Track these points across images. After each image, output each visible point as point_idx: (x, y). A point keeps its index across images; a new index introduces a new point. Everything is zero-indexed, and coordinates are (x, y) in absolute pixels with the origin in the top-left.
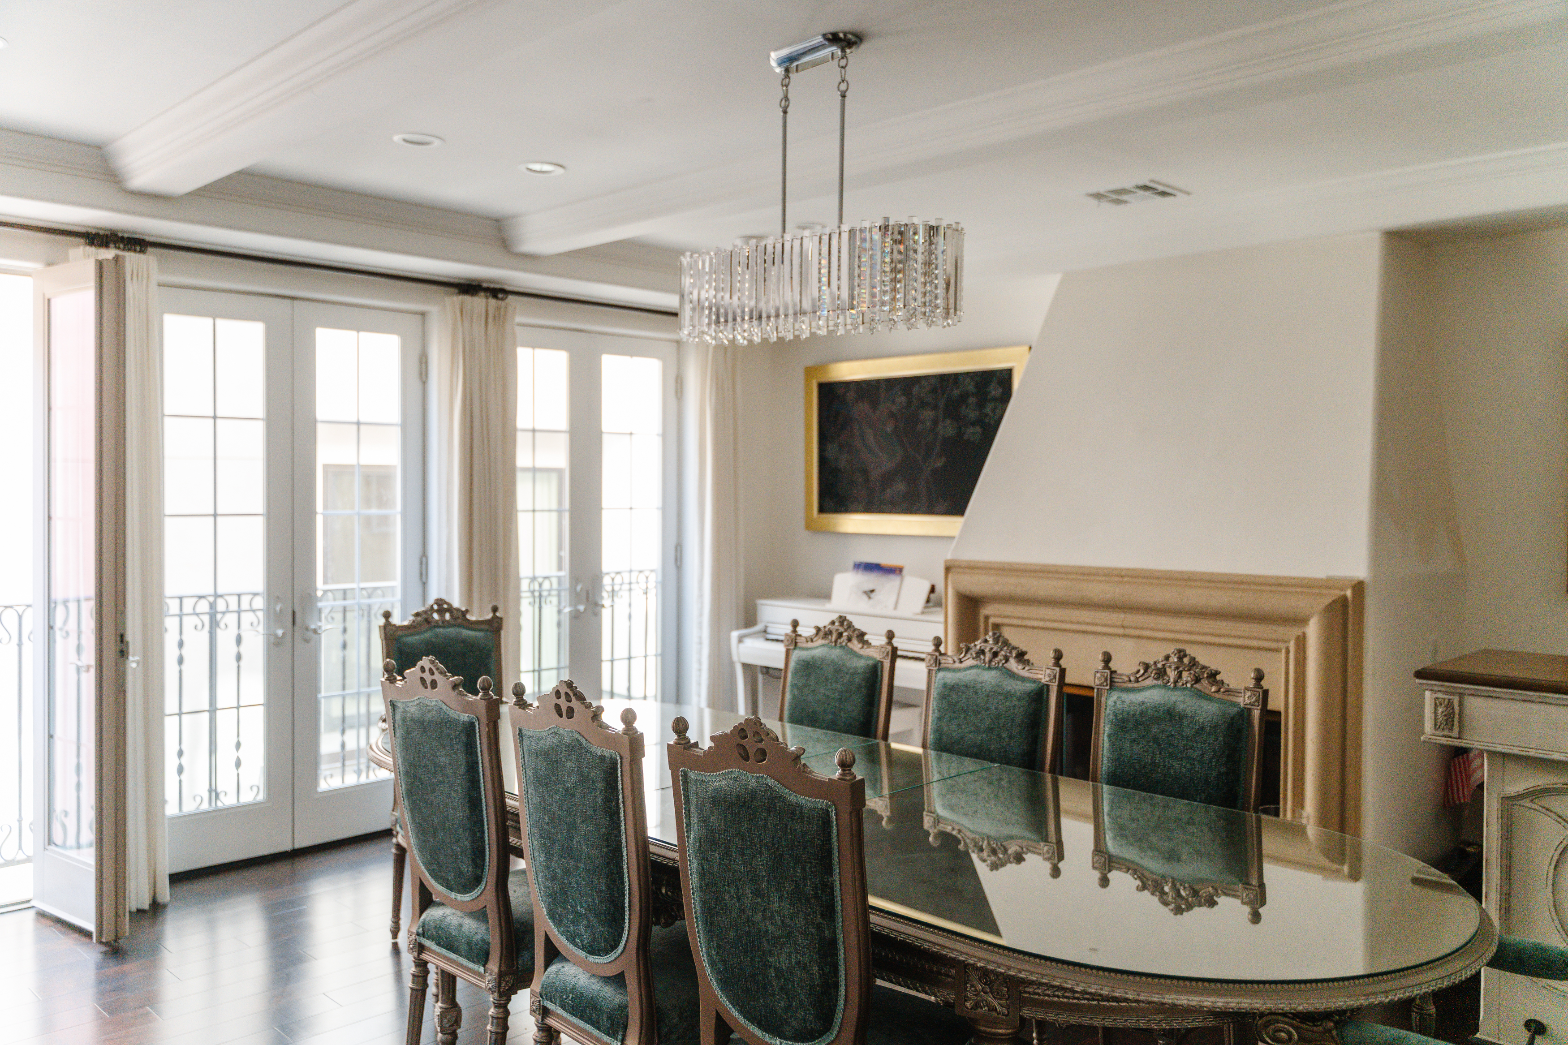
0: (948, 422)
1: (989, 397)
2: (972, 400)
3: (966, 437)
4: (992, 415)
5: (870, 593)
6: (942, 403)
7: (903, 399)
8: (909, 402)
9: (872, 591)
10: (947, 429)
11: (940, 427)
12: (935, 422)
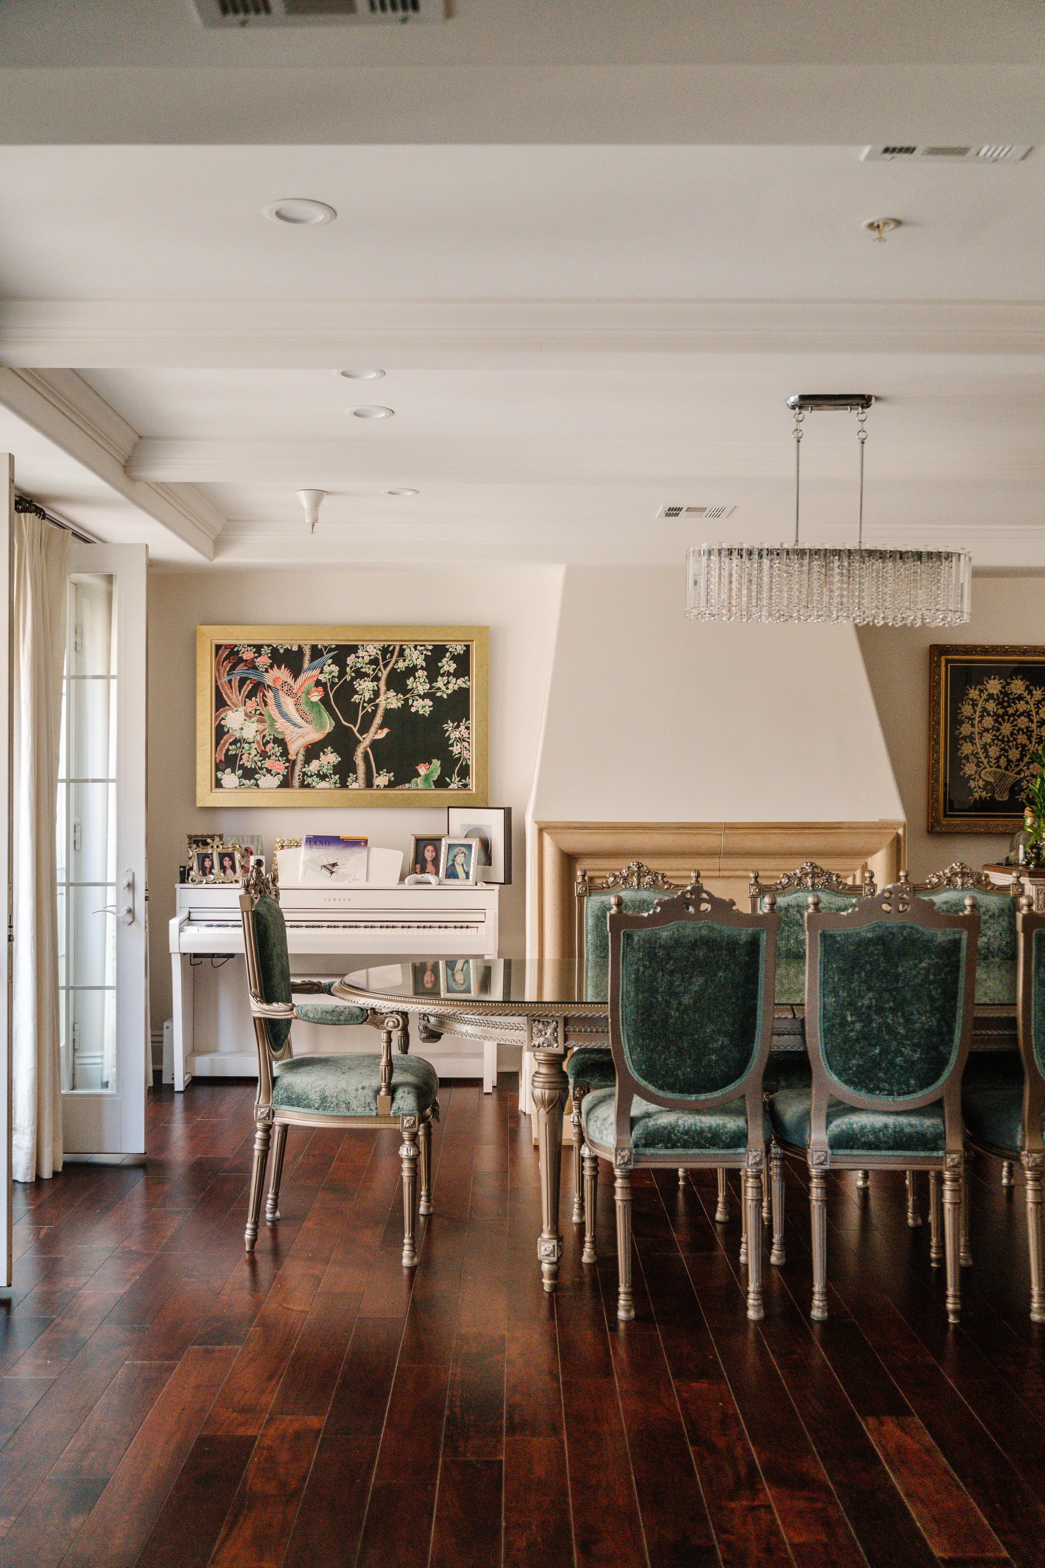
0: (392, 693)
1: (442, 671)
2: (420, 673)
3: (413, 710)
4: (444, 688)
5: (331, 868)
6: (384, 674)
7: (335, 669)
8: (342, 673)
9: (334, 865)
10: (391, 700)
11: (382, 698)
12: (376, 694)
